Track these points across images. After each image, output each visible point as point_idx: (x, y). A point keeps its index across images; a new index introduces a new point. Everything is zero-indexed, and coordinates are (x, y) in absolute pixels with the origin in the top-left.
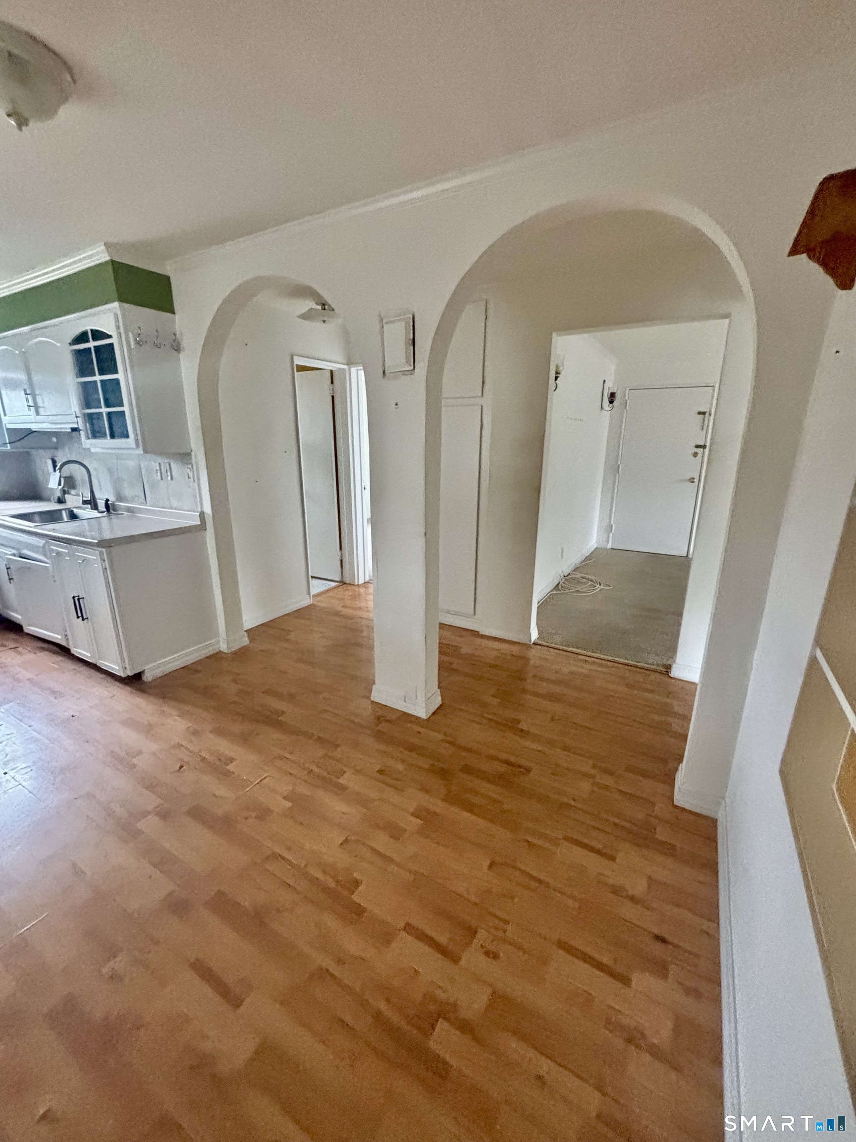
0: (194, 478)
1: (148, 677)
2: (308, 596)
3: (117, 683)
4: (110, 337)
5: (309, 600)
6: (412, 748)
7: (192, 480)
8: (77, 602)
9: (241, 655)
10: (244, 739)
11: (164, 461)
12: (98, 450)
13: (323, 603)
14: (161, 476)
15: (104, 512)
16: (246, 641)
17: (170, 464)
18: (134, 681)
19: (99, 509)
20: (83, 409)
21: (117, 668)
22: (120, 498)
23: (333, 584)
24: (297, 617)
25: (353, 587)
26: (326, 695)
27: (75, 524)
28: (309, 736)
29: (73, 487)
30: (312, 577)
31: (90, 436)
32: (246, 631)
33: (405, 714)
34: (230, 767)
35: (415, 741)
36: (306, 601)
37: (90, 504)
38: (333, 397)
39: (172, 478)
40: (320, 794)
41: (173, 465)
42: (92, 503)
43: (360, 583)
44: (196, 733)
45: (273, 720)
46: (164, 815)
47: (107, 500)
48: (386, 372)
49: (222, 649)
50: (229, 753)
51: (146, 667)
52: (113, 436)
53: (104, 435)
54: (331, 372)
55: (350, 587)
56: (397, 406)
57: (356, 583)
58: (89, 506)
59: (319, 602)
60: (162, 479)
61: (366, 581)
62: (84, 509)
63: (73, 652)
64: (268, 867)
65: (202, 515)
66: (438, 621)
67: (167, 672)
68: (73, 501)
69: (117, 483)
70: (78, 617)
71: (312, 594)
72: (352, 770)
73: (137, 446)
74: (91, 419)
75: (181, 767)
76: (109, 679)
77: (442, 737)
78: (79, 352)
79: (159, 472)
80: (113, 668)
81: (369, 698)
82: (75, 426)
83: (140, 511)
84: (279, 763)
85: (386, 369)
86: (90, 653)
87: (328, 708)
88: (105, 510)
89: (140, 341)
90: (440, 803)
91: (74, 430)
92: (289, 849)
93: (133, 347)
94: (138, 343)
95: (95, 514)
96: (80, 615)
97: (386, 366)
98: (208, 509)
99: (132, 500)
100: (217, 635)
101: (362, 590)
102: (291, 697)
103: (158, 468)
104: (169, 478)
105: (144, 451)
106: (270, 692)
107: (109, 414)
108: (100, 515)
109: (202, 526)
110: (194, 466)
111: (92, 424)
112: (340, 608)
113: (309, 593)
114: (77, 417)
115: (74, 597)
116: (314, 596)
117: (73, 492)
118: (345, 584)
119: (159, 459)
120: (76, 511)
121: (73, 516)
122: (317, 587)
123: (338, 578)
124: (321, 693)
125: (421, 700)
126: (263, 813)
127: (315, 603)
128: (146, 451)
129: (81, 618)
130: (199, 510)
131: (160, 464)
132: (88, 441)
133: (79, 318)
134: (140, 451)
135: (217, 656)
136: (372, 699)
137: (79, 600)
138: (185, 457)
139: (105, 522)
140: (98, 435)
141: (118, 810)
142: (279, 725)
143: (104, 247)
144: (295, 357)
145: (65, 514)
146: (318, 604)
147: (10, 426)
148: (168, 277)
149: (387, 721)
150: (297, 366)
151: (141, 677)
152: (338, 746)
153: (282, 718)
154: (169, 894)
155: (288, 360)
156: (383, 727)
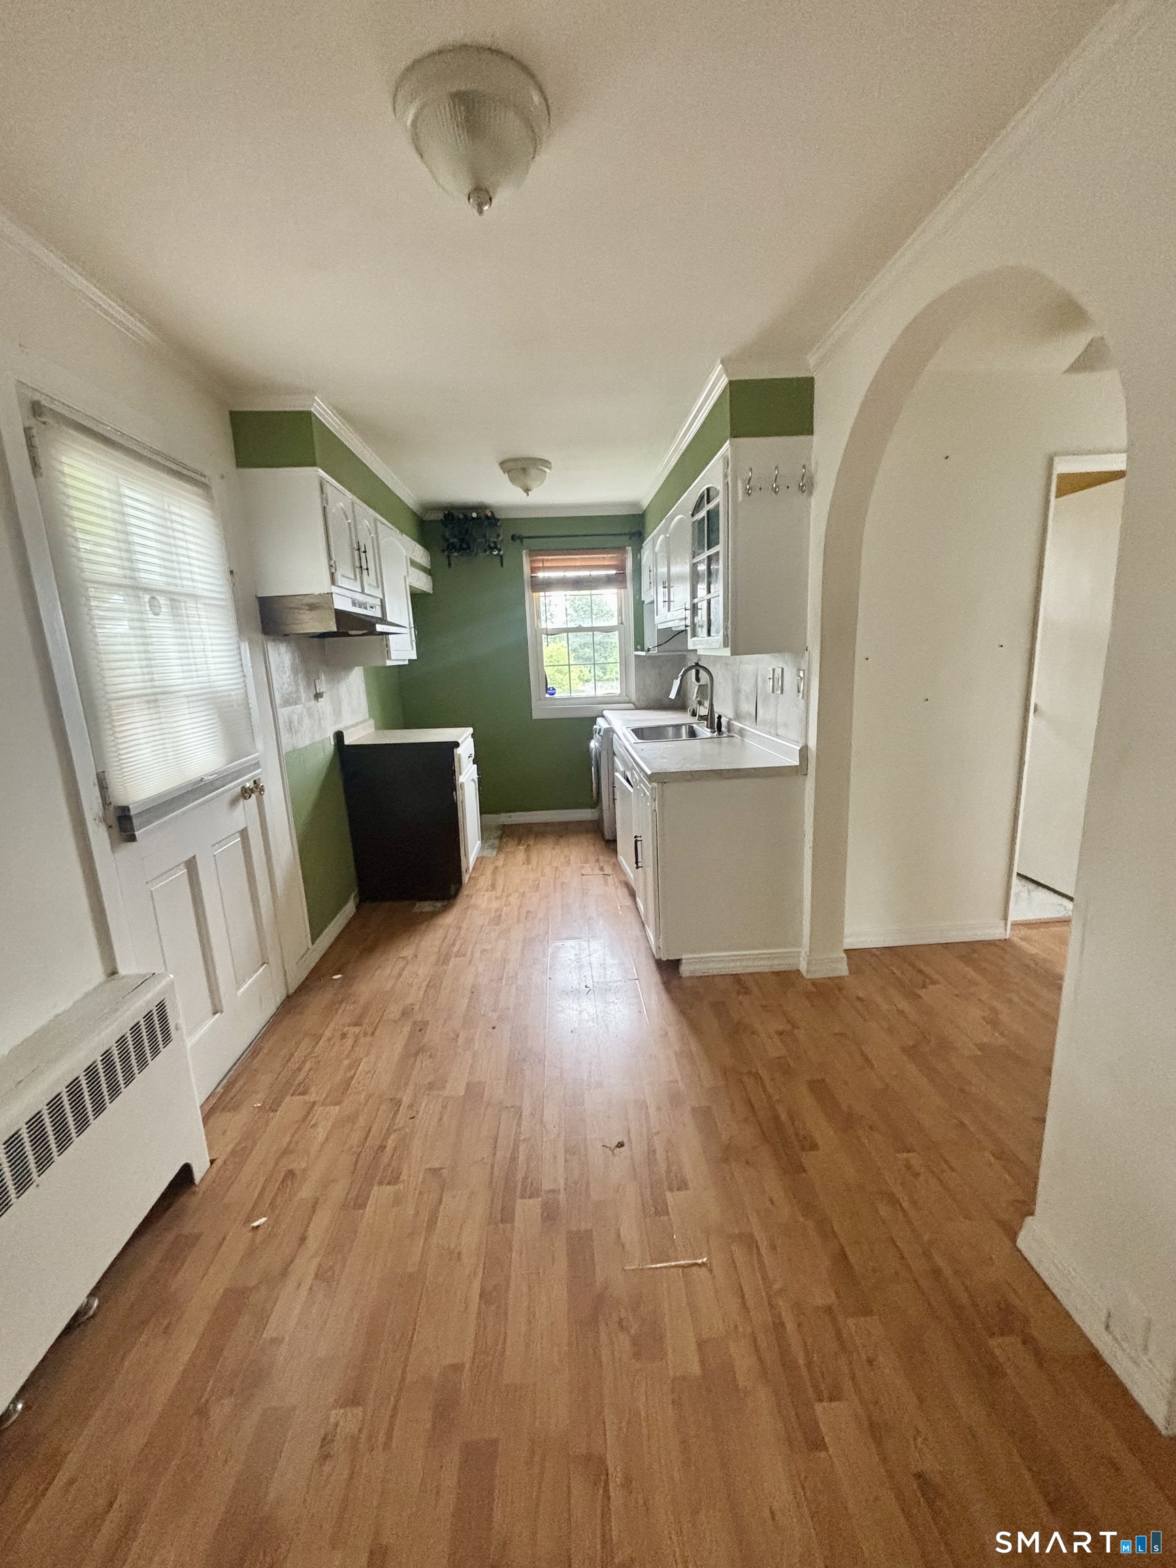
0: (804, 692)
1: (685, 970)
2: (1002, 923)
4: (718, 493)
5: (1003, 930)
10: (725, 1155)
12: (702, 652)
13: (1033, 946)
14: (773, 687)
15: (716, 732)
16: (843, 969)
17: (783, 670)
18: (670, 969)
19: (713, 727)
20: (694, 598)
21: (654, 944)
22: (737, 717)
24: (961, 958)
26: (915, 1159)
28: (825, 1230)
32: (846, 951)
34: (670, 1196)
36: (997, 932)
37: (707, 720)
39: (782, 692)
41: (786, 673)
44: (675, 1098)
45: (791, 1151)
46: (550, 1215)
47: (719, 717)
49: (799, 968)
50: (688, 1169)
51: (684, 957)
52: (709, 632)
53: (704, 632)
58: (705, 722)
59: (1024, 939)
60: (773, 691)
62: (700, 725)
63: (637, 901)
65: (804, 752)
67: (710, 973)
69: (736, 692)
71: (1014, 916)
73: (726, 645)
74: (697, 610)
75: (621, 1145)
78: (697, 523)
79: (771, 682)
80: (651, 942)
82: (687, 621)
83: (750, 737)
84: (738, 1252)
86: (643, 910)
88: (717, 729)
89: (751, 488)
91: (684, 627)
93: (740, 499)
94: (748, 493)
95: (709, 733)
98: (812, 743)
99: (745, 720)
100: (797, 942)
102: (847, 1122)
103: (771, 676)
104: (780, 690)
105: (732, 650)
106: (817, 1086)
108: (713, 735)
109: (800, 770)
110: (806, 675)
111: (698, 617)
113: (1005, 918)
114: (688, 610)
115: (635, 837)
116: (1016, 925)
119: (773, 664)
121: (692, 734)
124: (910, 1149)
126: (649, 1344)
127: (1016, 939)
128: (734, 652)
129: (636, 865)
130: (802, 741)
131: (774, 670)
132: (693, 640)
133: (703, 477)
134: (728, 652)
135: (787, 978)
136: (1019, 1244)
139: (713, 743)
141: (522, 1157)
142: (793, 1170)
143: (721, 366)
144: (1056, 459)
145: (684, 730)
146: (1024, 944)
147: (661, 627)
148: (812, 379)
149: (1027, 1340)
150: (1062, 477)
151: (678, 968)
152: (867, 1311)
153: (807, 1159)
154: (457, 1368)
155: (1041, 472)
156: (1003, 1347)
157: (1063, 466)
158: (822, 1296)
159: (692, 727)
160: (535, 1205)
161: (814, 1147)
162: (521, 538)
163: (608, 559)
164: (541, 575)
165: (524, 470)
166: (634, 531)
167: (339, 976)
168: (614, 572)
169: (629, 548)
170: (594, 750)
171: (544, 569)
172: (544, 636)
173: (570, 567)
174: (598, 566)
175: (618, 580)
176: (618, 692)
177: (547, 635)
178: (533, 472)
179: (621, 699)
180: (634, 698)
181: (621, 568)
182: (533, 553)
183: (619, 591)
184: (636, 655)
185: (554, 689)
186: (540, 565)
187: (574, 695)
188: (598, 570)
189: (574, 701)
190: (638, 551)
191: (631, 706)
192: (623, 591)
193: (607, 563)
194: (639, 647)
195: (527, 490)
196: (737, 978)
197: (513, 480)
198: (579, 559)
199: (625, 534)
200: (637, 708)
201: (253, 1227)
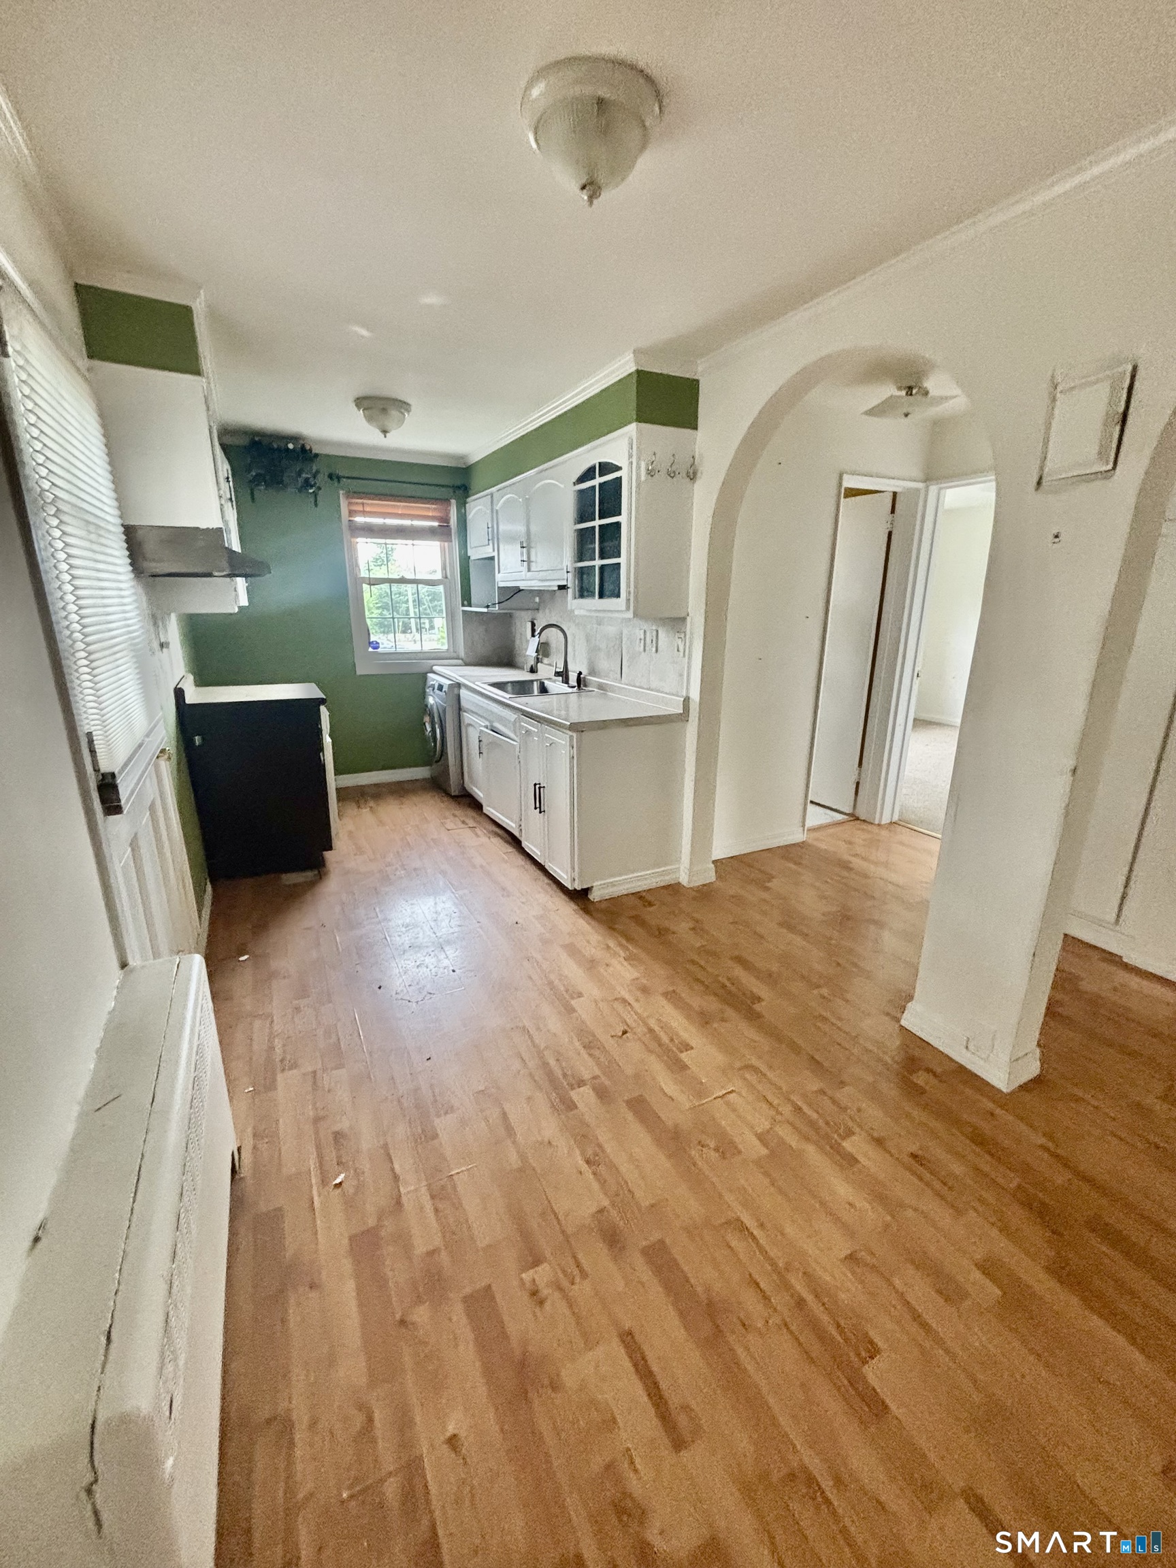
0: (684, 651)
1: (595, 896)
2: (801, 830)
3: (561, 894)
4: (618, 468)
5: (802, 834)
6: (978, 1139)
7: (682, 654)
8: (538, 790)
9: (704, 894)
10: (704, 1020)
11: (650, 628)
12: (582, 612)
13: (825, 844)
14: (645, 647)
15: (574, 687)
16: (710, 876)
17: (657, 631)
18: (580, 897)
19: (570, 682)
20: (576, 562)
21: (566, 877)
22: (593, 672)
23: (839, 817)
24: (783, 857)
25: (870, 827)
26: (825, 991)
27: (544, 699)
28: (795, 1048)
29: (547, 655)
30: (812, 802)
31: (577, 596)
32: (714, 862)
33: (962, 1069)
34: (683, 1056)
35: (986, 1127)
36: (798, 837)
37: (562, 676)
38: (890, 534)
39: (657, 651)
40: (811, 1152)
41: (662, 635)
42: (564, 675)
43: (883, 822)
44: (645, 990)
45: (746, 1006)
46: (602, 1094)
47: (580, 673)
48: (1044, 480)
49: (680, 880)
50: (685, 1035)
51: (594, 884)
52: (602, 595)
53: (592, 595)
54: (895, 494)
55: (864, 826)
56: (1057, 540)
57: (877, 822)
58: (561, 678)
59: (816, 840)
60: (645, 650)
61: (893, 821)
62: (555, 681)
63: (523, 845)
64: (729, 1237)
65: (687, 700)
66: (1063, 931)
67: (615, 895)
68: (546, 671)
69: (593, 651)
70: (536, 808)
71: (809, 824)
72: (863, 1134)
73: (628, 608)
74: (582, 573)
75: (625, 1032)
76: (554, 886)
77: (1042, 1140)
78: (581, 492)
79: (642, 642)
80: (561, 877)
81: (898, 1020)
82: (564, 583)
83: (613, 690)
84: (749, 1076)
85: (1045, 475)
86: (541, 852)
87: (827, 1014)
88: (576, 684)
89: (653, 470)
90: (1042, 1275)
91: (562, 588)
92: (762, 1226)
93: (643, 478)
94: (650, 473)
95: (565, 688)
96: (538, 805)
97: (1046, 470)
98: (695, 695)
99: (607, 676)
100: (678, 860)
101: (884, 833)
102: (770, 978)
103: (642, 637)
104: (654, 649)
105: (634, 613)
106: (739, 960)
107: (602, 568)
108: (570, 690)
109: (685, 716)
110: (687, 637)
111: (581, 580)
112: (846, 857)
113: (803, 826)
114: (568, 572)
115: (535, 785)
116: (811, 830)
117: (546, 660)
118: (858, 819)
119: (645, 626)
120: (547, 683)
121: (544, 690)
122: (816, 817)
123: (848, 810)
124: (818, 987)
125: (1003, 1056)
126: (727, 1148)
127: (810, 841)
128: (636, 615)
129: (538, 810)
130: (684, 694)
131: (645, 631)
132: (576, 600)
133: (589, 451)
134: (630, 615)
135: (674, 889)
136: (903, 1023)
137: (540, 788)
138: (677, 623)
139: (574, 698)
140: (585, 594)
141: (552, 1062)
142: (753, 1016)
143: (632, 355)
144: (845, 477)
145: (536, 686)
146: (815, 843)
147: (502, 584)
148: (698, 381)
149: (928, 1070)
150: (846, 489)
151: (587, 895)
152: (842, 1084)
153: (757, 1007)
154: (601, 1211)
155: (835, 482)
156: (921, 1079)
157: (850, 482)
158: (814, 1085)
159: (543, 683)
160: (586, 1090)
161: (759, 999)
162: (339, 478)
163: (431, 509)
164: (359, 519)
165: (384, 410)
166: (458, 483)
167: (246, 957)
168: (436, 524)
169: (453, 501)
170: (435, 707)
171: (364, 513)
172: (365, 587)
173: (389, 513)
174: (423, 517)
175: (442, 532)
176: (445, 647)
177: (370, 584)
178: (394, 413)
179: (446, 655)
180: (462, 654)
181: (445, 520)
182: (353, 494)
183: (442, 543)
184: (463, 611)
185: (377, 643)
186: (360, 508)
187: (399, 650)
188: (422, 520)
189: (401, 656)
190: (462, 504)
191: (460, 662)
192: (446, 544)
193: (430, 514)
194: (466, 603)
195: (385, 432)
196: (638, 895)
197: (369, 419)
198: (400, 507)
199: (447, 486)
200: (467, 664)
201: (336, 1185)
